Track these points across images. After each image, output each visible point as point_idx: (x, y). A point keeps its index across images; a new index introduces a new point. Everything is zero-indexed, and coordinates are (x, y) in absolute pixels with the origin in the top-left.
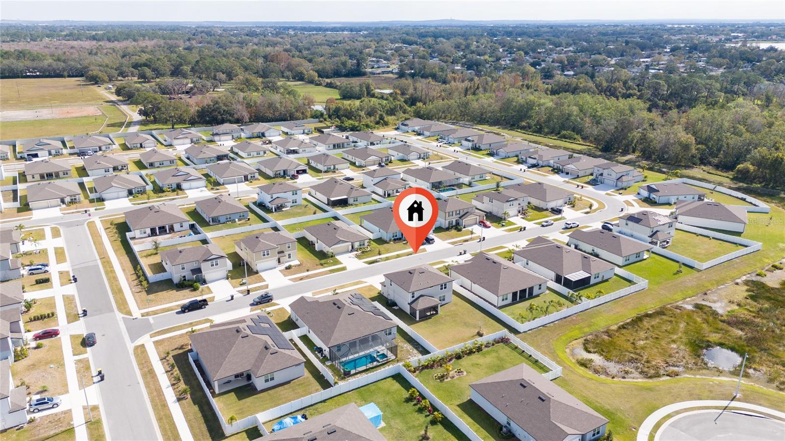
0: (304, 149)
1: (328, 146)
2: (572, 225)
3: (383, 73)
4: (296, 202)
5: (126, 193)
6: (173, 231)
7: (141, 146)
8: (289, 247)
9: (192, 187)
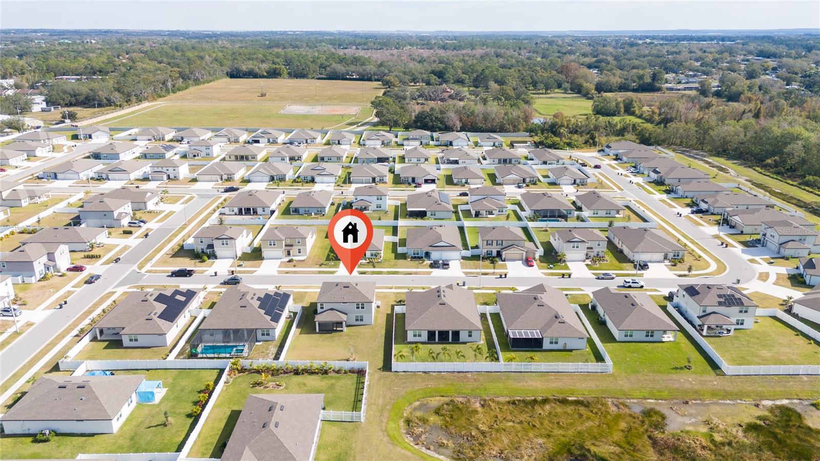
0: (464, 161)
1: (492, 160)
2: (630, 284)
3: (685, 89)
4: (380, 207)
5: (268, 179)
6: (257, 213)
7: (339, 143)
8: (299, 242)
9: (324, 181)
